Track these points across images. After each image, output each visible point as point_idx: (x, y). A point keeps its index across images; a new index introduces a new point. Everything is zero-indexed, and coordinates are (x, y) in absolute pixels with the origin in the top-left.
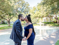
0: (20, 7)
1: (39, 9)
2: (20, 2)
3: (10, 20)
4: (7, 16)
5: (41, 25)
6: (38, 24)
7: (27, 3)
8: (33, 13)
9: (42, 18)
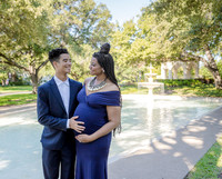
0: (75, 21)
1: (146, 32)
2: (77, 4)
3: (37, 70)
4: (28, 56)
5: (151, 91)
6: (142, 88)
7: (103, 6)
8: (125, 47)
9: (159, 63)
